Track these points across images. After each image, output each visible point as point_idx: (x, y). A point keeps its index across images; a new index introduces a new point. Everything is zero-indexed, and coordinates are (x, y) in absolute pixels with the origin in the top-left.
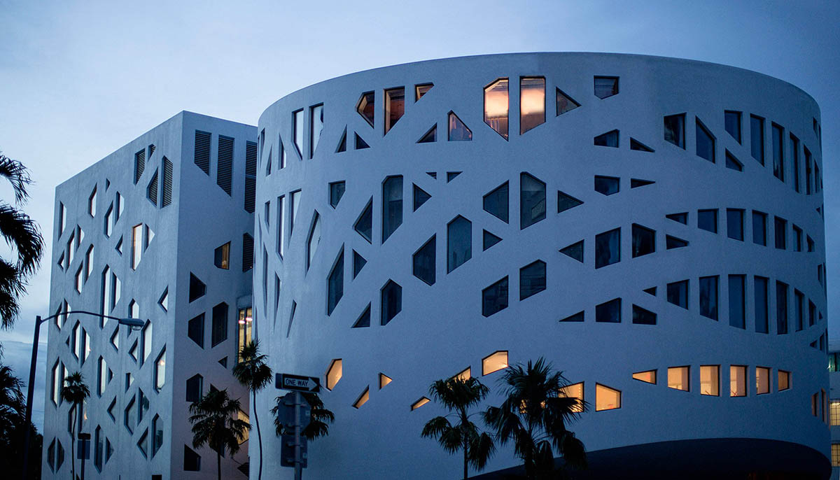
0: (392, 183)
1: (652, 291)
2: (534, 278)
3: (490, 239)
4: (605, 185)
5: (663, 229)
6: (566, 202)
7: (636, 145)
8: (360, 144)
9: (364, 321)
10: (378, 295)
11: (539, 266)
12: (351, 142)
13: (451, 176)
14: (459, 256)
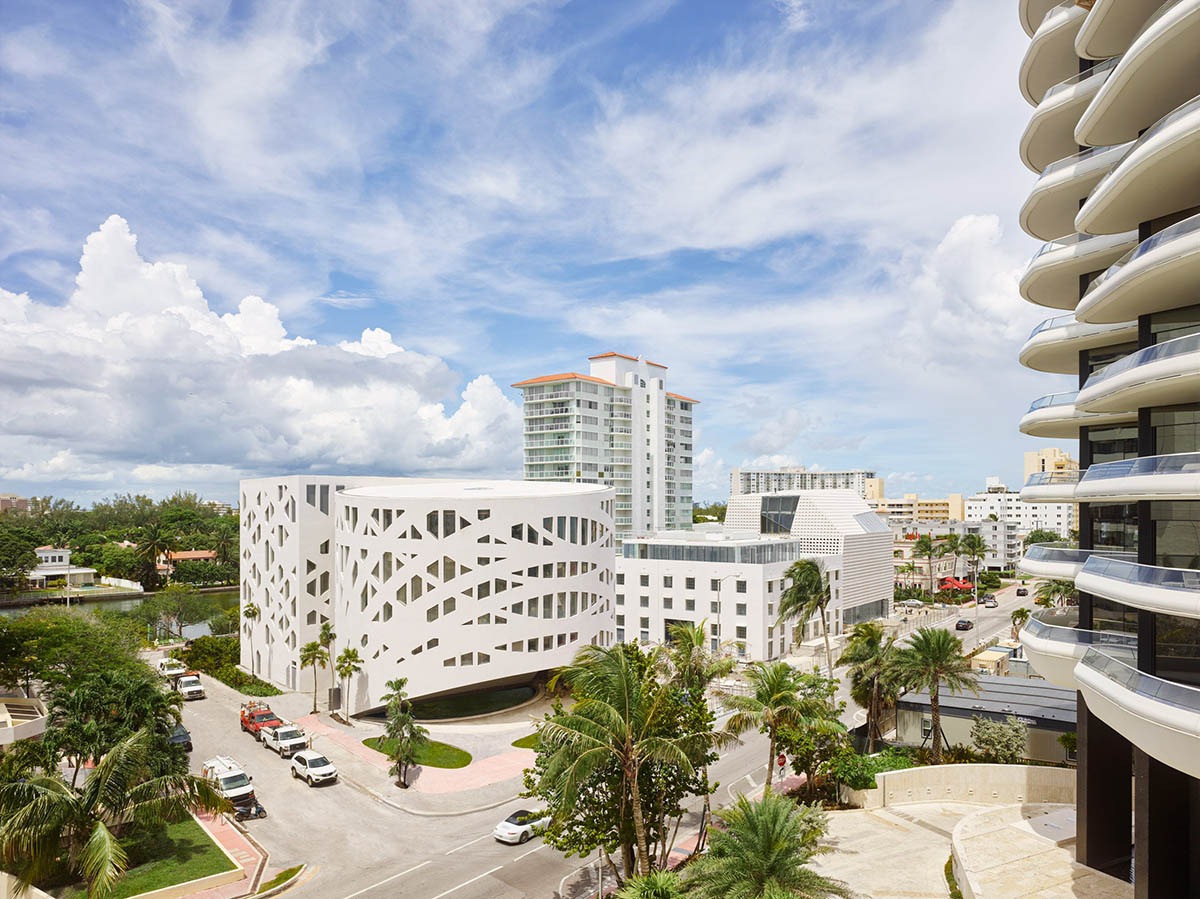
0: (387, 556)
1: (505, 609)
2: (450, 605)
3: (430, 587)
4: (483, 561)
5: (510, 579)
6: (464, 570)
7: (497, 542)
8: (374, 534)
9: (376, 618)
10: (382, 608)
11: (452, 600)
12: (369, 531)
13: (413, 556)
14: (417, 594)
